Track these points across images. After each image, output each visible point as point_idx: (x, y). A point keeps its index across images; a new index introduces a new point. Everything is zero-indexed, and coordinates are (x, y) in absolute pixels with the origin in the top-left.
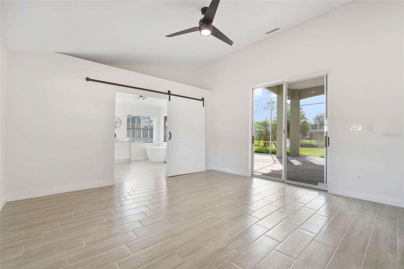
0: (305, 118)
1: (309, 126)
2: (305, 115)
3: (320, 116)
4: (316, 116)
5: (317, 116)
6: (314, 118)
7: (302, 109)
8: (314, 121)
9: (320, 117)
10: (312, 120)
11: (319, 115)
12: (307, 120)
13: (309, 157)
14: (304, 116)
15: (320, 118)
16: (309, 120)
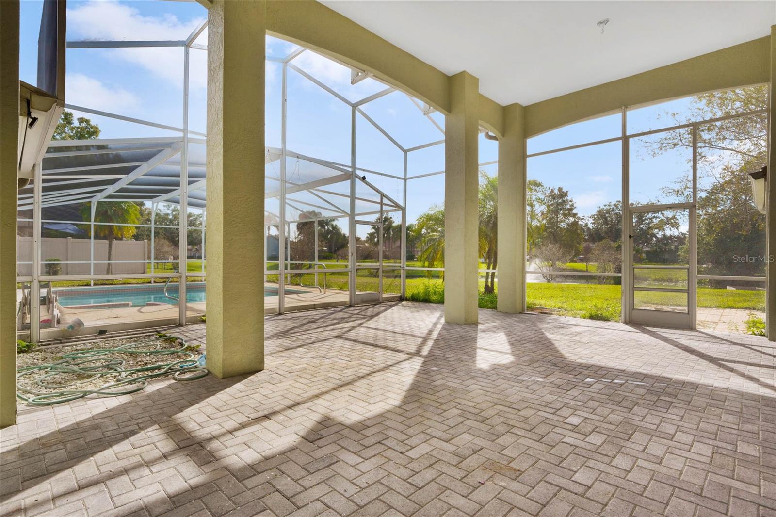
0: (575, 215)
1: (584, 232)
2: (575, 208)
3: (606, 210)
4: (598, 212)
5: (600, 212)
6: (594, 216)
7: (568, 194)
8: (593, 221)
9: (607, 213)
10: (590, 219)
11: (605, 208)
12: (579, 218)
13: (556, 317)
14: (572, 209)
15: (607, 215)
16: (583, 219)
